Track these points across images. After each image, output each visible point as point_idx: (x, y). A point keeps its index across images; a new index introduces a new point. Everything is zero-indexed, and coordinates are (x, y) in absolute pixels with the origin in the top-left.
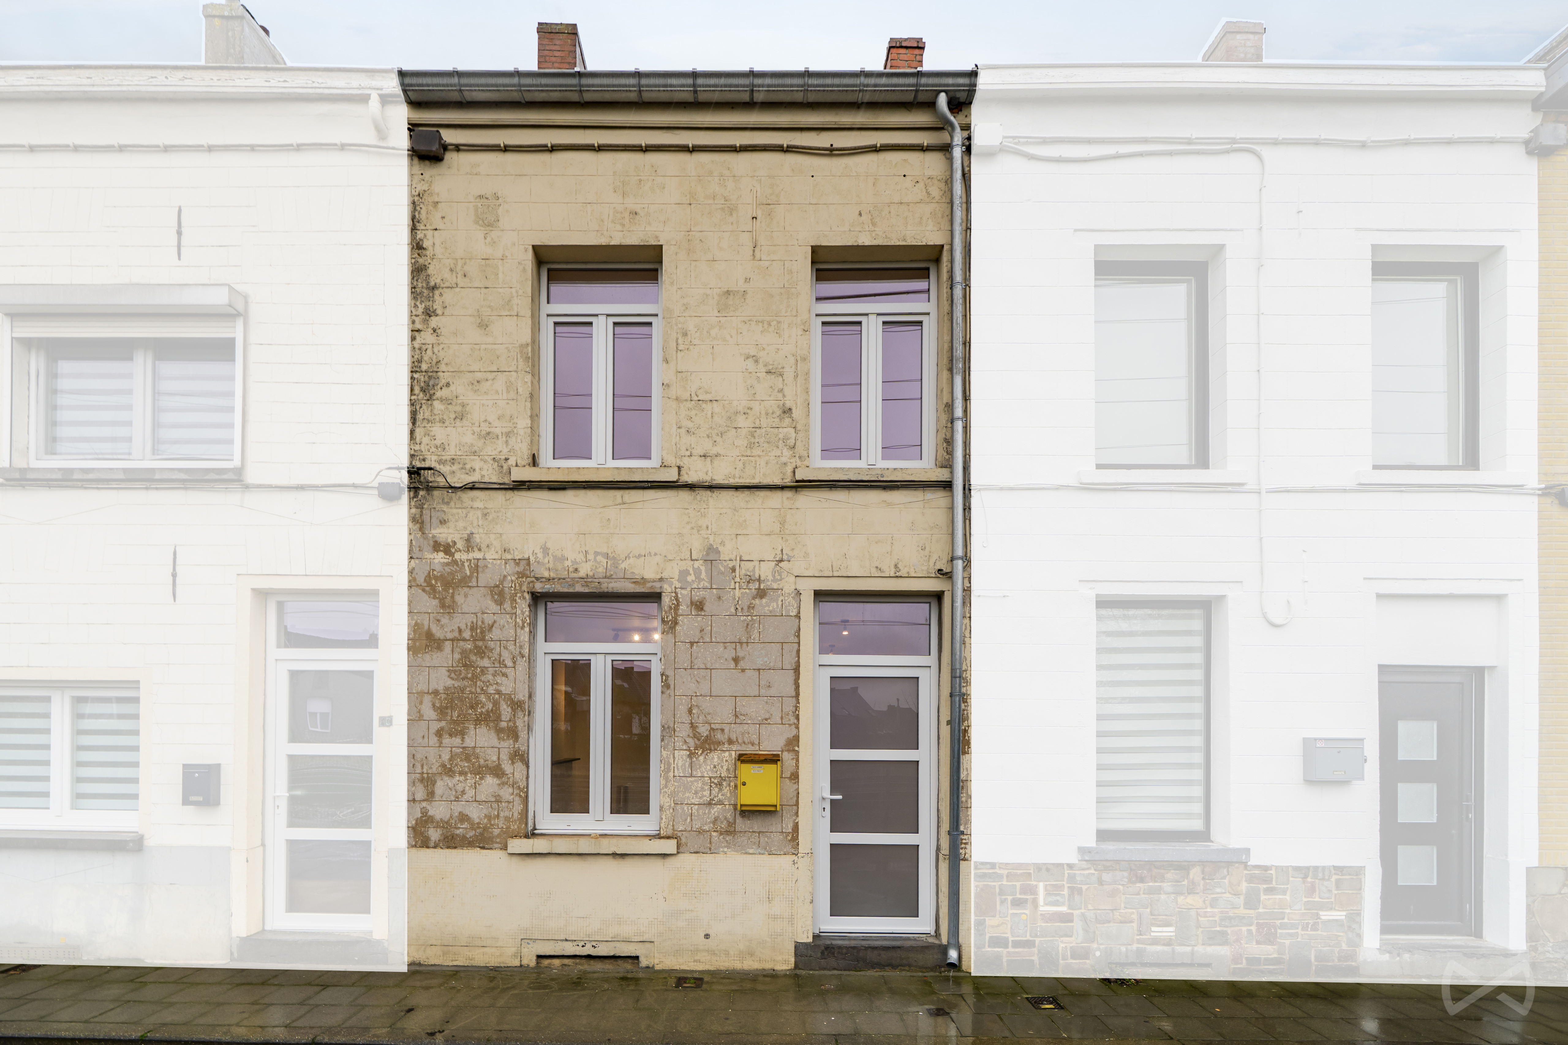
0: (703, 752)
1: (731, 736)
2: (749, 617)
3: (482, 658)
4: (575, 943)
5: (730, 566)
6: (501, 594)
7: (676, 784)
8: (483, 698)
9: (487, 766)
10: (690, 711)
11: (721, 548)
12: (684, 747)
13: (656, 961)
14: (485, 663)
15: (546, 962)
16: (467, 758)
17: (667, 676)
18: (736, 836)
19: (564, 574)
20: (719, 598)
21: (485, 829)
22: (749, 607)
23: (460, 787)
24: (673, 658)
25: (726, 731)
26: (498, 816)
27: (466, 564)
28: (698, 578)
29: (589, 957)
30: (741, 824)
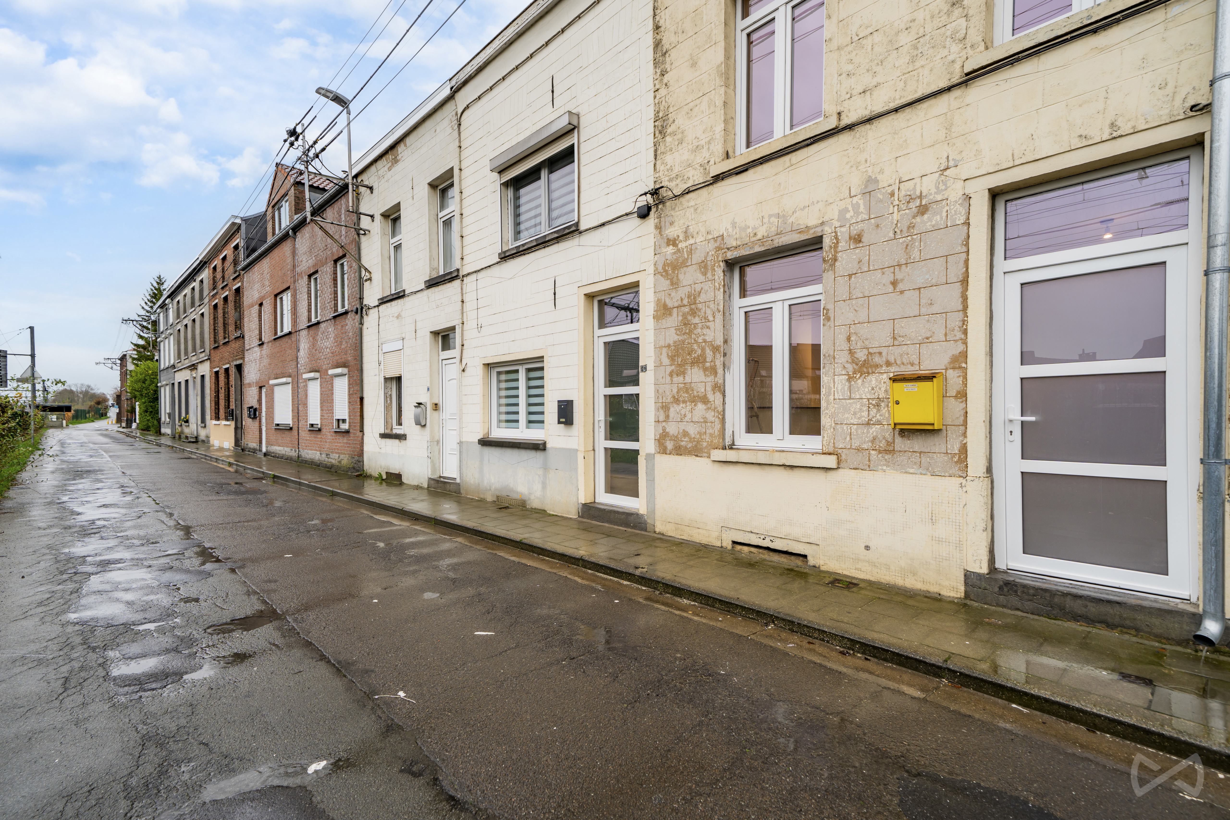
0: (861, 376)
1: (889, 359)
2: (909, 238)
3: (695, 317)
4: (758, 536)
5: (889, 191)
6: (706, 267)
7: (836, 406)
8: (695, 346)
9: (698, 396)
10: (849, 339)
11: (879, 177)
12: (843, 373)
13: (822, 563)
14: (696, 320)
15: (739, 547)
16: (687, 391)
17: (828, 310)
18: (895, 456)
19: (747, 240)
20: (878, 226)
21: (698, 442)
22: (909, 227)
23: (683, 412)
24: (833, 292)
25: (884, 354)
26: (705, 432)
27: (685, 250)
28: (857, 213)
29: (768, 549)
30: (900, 443)
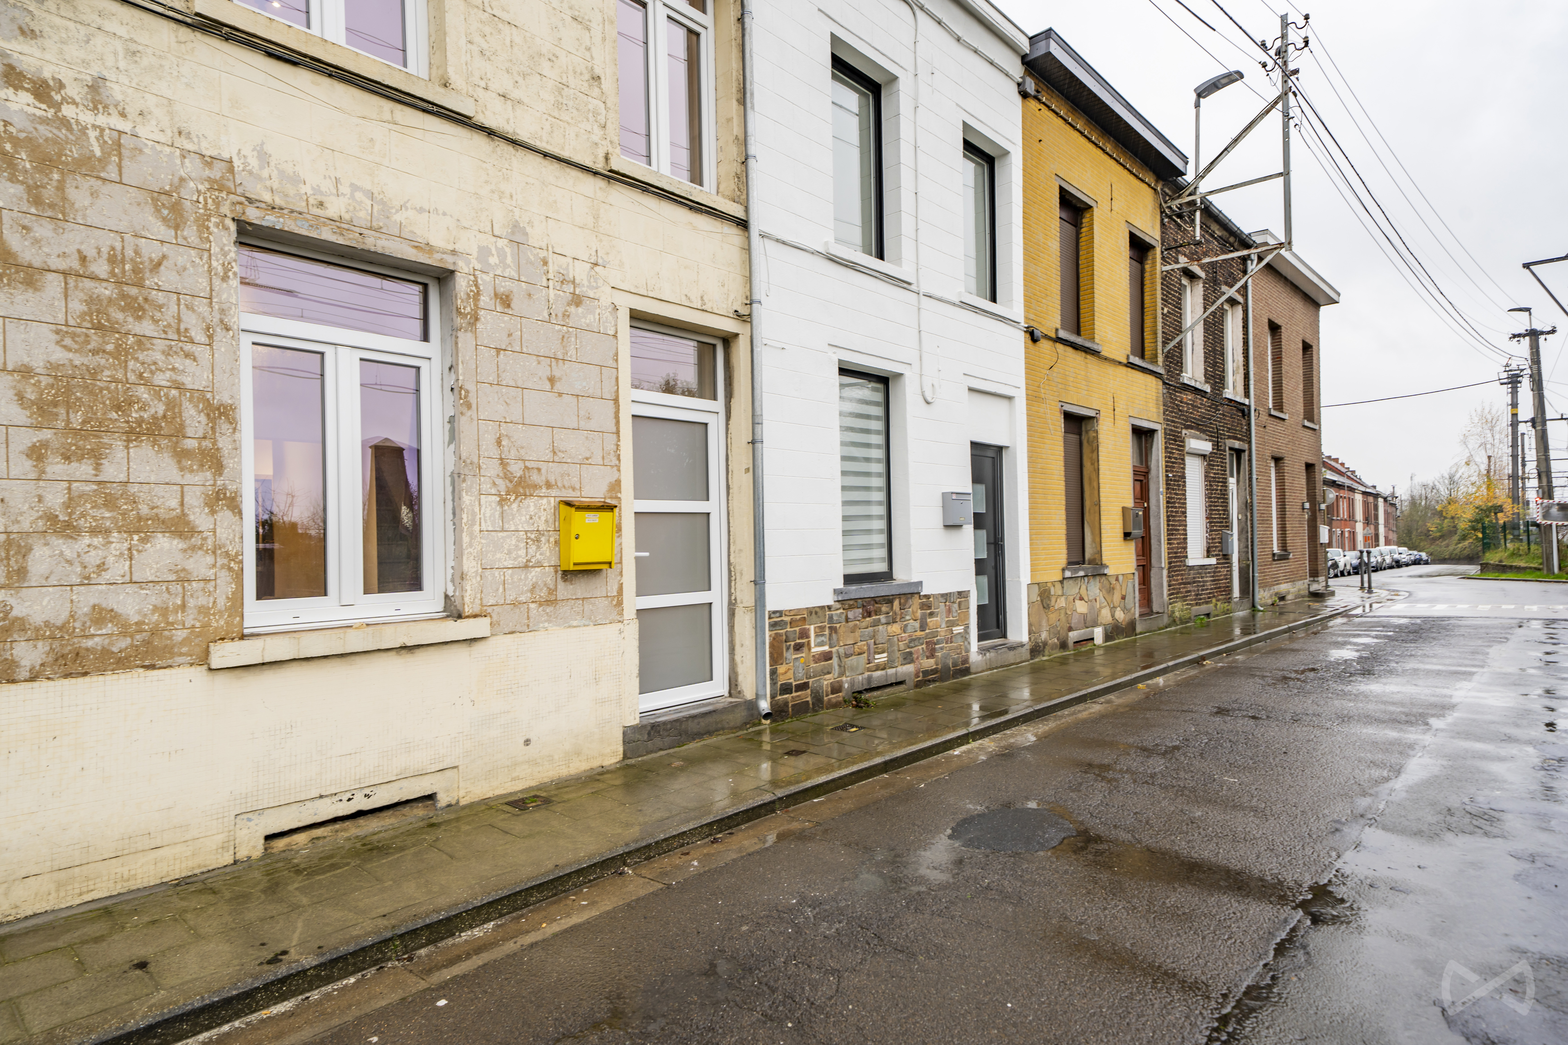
0: (516, 498)
1: (549, 478)
2: (565, 328)
3: (139, 318)
4: (337, 798)
5: (541, 256)
6: (176, 208)
7: (483, 541)
8: (143, 393)
9: (156, 518)
10: (499, 442)
11: (529, 230)
12: (493, 491)
13: (462, 793)
14: (146, 328)
16: (110, 502)
17: (467, 392)
18: (558, 607)
19: (301, 206)
20: (530, 295)
21: (155, 632)
22: (564, 315)
23: (93, 558)
24: (474, 367)
25: (543, 471)
26: (183, 606)
27: (92, 134)
28: (503, 263)
29: (360, 814)
30: (564, 590)
